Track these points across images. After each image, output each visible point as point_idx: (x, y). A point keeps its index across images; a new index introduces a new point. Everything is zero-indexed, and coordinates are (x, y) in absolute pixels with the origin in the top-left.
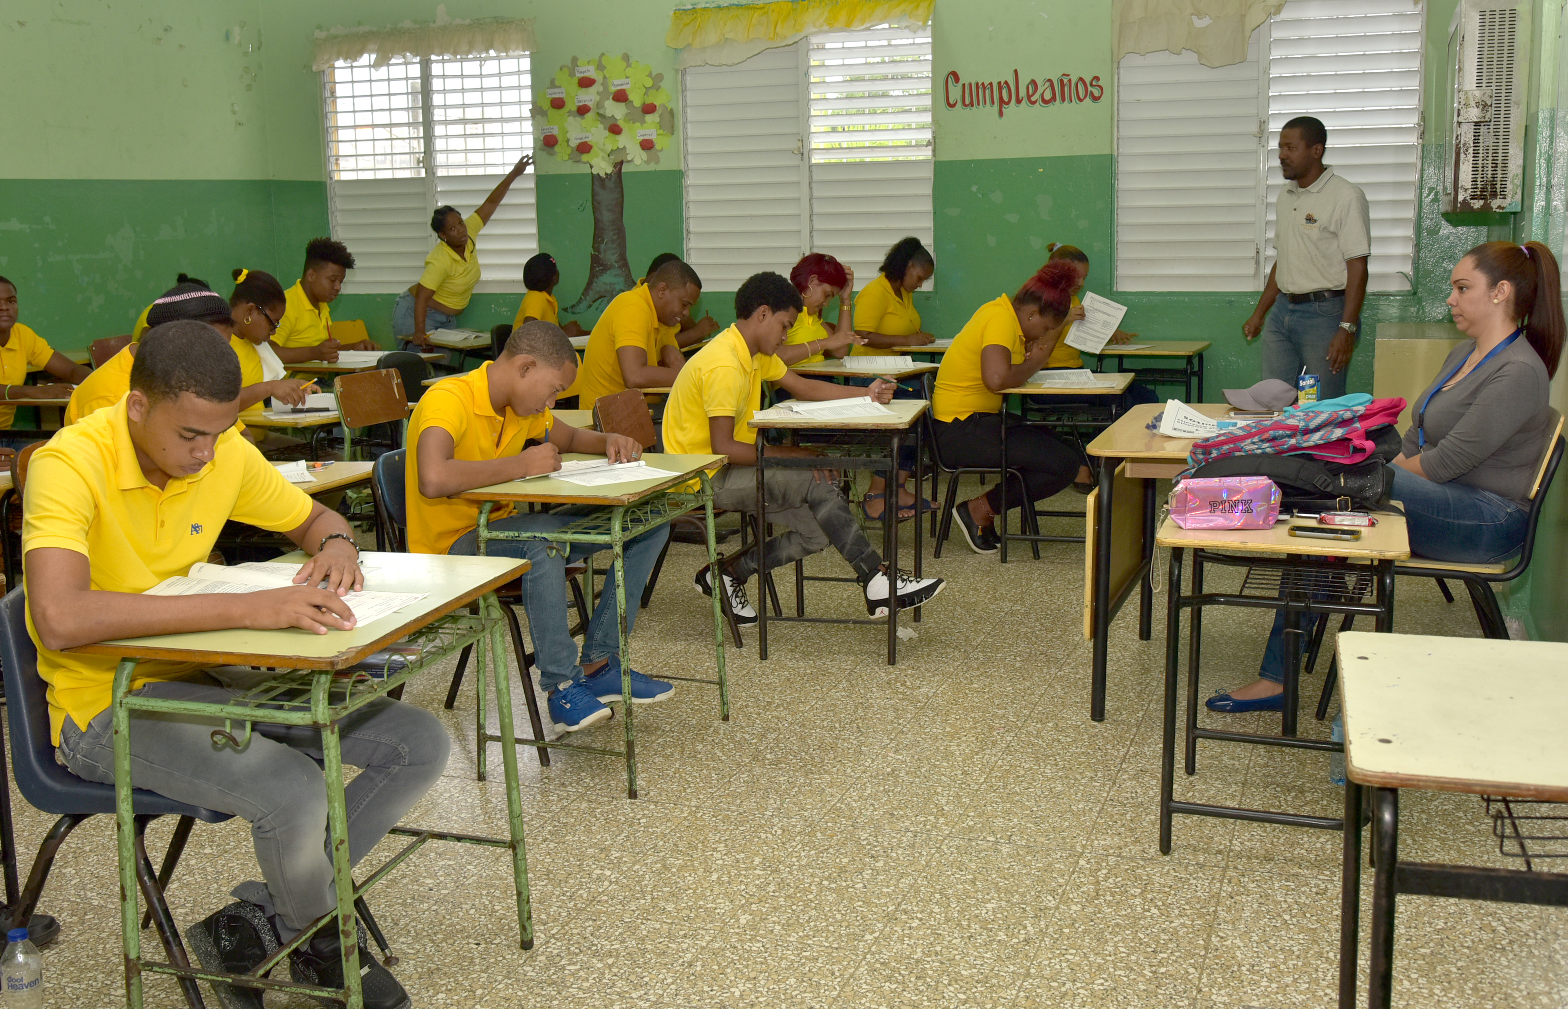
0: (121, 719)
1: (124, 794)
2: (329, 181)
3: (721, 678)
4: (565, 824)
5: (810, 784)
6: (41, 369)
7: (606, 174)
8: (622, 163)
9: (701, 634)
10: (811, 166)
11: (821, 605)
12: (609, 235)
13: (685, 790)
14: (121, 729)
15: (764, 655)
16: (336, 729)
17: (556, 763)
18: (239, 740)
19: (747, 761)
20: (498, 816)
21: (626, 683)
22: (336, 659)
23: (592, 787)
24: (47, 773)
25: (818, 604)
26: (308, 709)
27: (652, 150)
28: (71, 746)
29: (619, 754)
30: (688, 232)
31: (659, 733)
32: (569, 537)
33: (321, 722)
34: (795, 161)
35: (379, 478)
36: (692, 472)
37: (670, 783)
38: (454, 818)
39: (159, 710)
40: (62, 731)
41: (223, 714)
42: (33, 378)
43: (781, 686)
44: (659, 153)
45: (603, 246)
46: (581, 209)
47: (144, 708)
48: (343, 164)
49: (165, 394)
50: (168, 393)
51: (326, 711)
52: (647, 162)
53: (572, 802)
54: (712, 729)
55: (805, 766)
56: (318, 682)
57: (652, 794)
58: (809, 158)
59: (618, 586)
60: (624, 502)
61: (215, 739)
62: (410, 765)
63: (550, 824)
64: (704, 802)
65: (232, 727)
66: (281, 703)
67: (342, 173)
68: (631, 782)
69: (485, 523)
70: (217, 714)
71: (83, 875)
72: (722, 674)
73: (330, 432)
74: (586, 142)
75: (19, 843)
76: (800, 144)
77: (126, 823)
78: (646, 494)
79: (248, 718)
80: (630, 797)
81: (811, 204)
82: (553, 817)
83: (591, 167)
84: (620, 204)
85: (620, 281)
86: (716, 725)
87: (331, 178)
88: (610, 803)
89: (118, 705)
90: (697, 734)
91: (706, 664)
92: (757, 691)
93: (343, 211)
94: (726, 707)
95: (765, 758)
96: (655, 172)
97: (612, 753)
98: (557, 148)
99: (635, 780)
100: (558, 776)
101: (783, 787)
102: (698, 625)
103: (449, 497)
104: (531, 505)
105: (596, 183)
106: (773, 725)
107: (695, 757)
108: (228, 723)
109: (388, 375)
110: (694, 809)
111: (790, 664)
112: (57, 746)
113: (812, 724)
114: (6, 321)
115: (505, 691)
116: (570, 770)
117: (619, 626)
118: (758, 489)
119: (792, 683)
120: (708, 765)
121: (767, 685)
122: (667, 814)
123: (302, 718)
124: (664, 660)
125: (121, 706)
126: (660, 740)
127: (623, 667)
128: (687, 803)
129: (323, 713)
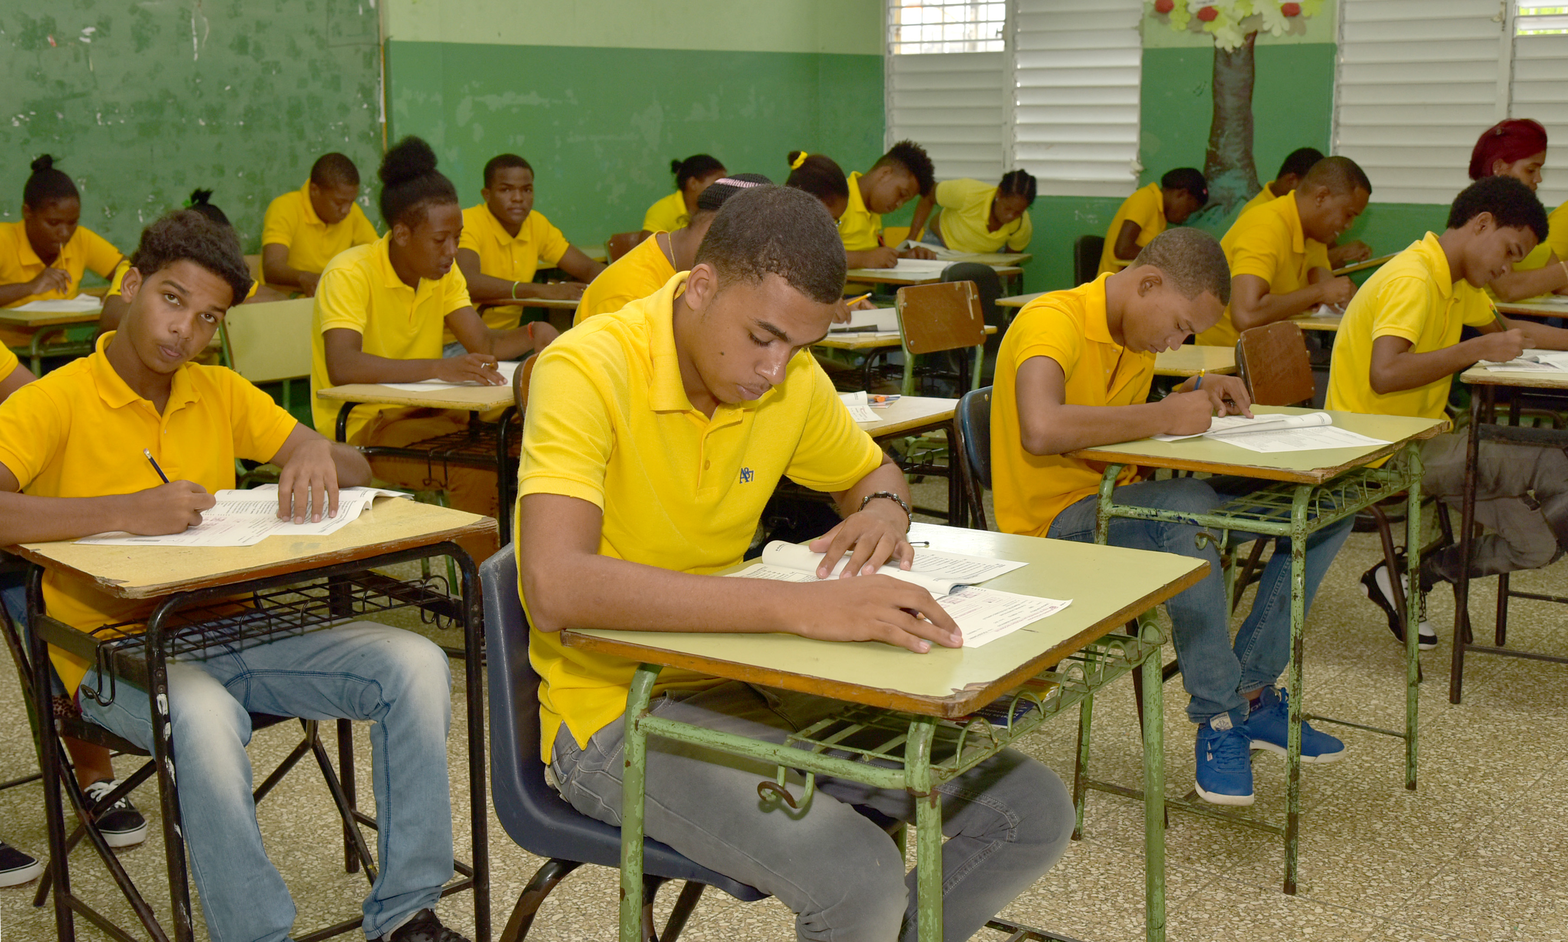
0: (635, 747)
1: (632, 848)
2: (887, 56)
3: (1410, 729)
4: (1196, 922)
5: (1552, 905)
6: (554, 266)
7: (1234, 48)
8: (1255, 34)
9: (1360, 657)
10: (1514, 40)
11: (1528, 632)
12: (1232, 127)
13: (1364, 889)
14: (635, 760)
15: (1456, 697)
16: (938, 802)
17: (1176, 825)
18: (796, 798)
19: (1452, 855)
20: (1101, 896)
21: (1294, 732)
22: (950, 702)
23: (1229, 869)
24: (533, 798)
25: (1522, 630)
26: (901, 766)
27: (1298, 18)
28: (566, 766)
29: (1276, 831)
30: (1337, 124)
31: (1317, 796)
32: (1229, 522)
33: (918, 789)
34: (1493, 31)
35: (963, 422)
36: (1403, 441)
37: (1341, 876)
38: (1041, 891)
39: (688, 740)
40: (554, 743)
41: (776, 759)
42: (542, 276)
43: (1485, 745)
44: (1306, 22)
45: (1222, 140)
46: (1198, 92)
47: (668, 735)
48: (906, 34)
49: (745, 272)
50: (750, 271)
51: (926, 774)
52: (1289, 33)
53: (1204, 887)
54: (1393, 799)
55: (1541, 874)
56: (917, 729)
57: (1316, 889)
58: (1514, 29)
59: (1296, 596)
60: (1316, 478)
61: (763, 793)
62: (1018, 841)
63: (1175, 918)
64: (1395, 913)
65: (787, 779)
66: (860, 751)
67: (903, 46)
68: (1290, 871)
69: (1110, 493)
70: (768, 757)
71: (568, 909)
72: (1413, 724)
73: (883, 358)
74: (1210, 8)
75: (495, 854)
76: (1503, 9)
77: (633, 891)
78: (1344, 469)
79: (811, 769)
80: (1286, 891)
81: (1511, 90)
82: (1178, 907)
83: (1215, 39)
84: (1249, 87)
85: (1241, 187)
86: (1398, 794)
87: (890, 52)
88: (1257, 896)
89: (633, 726)
90: (1371, 806)
91: (1373, 702)
92: (1452, 749)
93: (901, 91)
94: (1413, 770)
95: (1476, 855)
96: (1299, 46)
97: (1264, 827)
98: (1172, 15)
99: (1295, 869)
100: (1181, 845)
101: (1512, 903)
102: (1355, 643)
103: (1063, 454)
104: (1175, 473)
105: (1220, 59)
106: (1482, 804)
107: (1374, 839)
108: (781, 771)
109: (963, 289)
110: (1381, 921)
111: (1494, 714)
112: (548, 763)
113: (1541, 809)
114: (518, 214)
115: (1156, 746)
116: (1197, 838)
117: (1292, 653)
118: (1468, 468)
119: (1501, 743)
120: (1395, 855)
121: (1465, 741)
122: (1341, 924)
123: (890, 780)
124: (1313, 690)
125: (637, 729)
126: (1320, 808)
127: (1291, 711)
128: (1370, 911)
129: (923, 777)
